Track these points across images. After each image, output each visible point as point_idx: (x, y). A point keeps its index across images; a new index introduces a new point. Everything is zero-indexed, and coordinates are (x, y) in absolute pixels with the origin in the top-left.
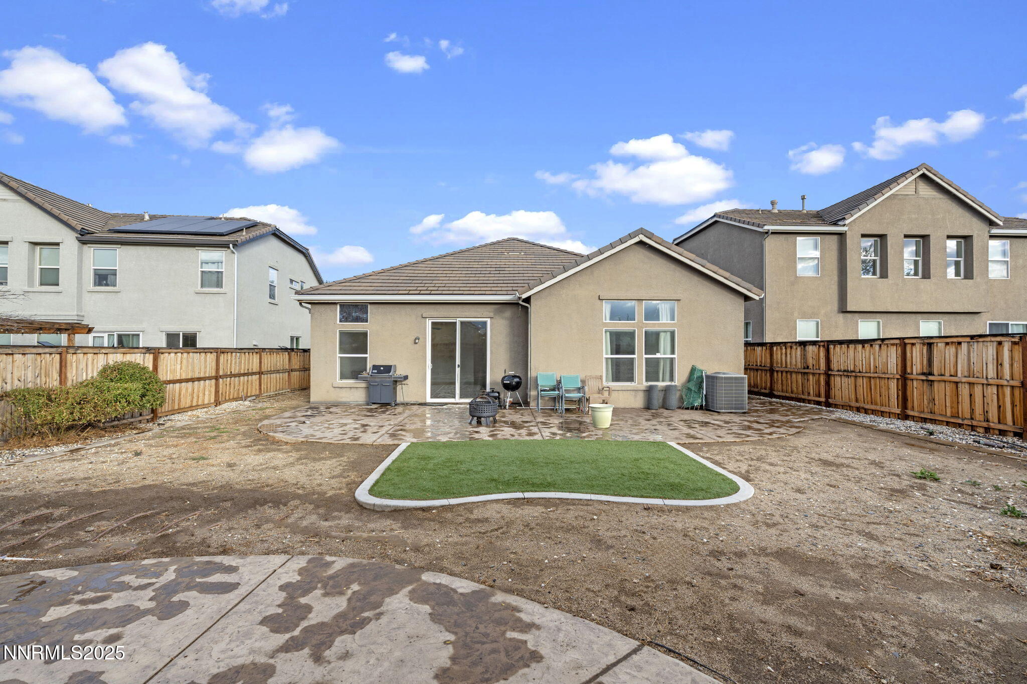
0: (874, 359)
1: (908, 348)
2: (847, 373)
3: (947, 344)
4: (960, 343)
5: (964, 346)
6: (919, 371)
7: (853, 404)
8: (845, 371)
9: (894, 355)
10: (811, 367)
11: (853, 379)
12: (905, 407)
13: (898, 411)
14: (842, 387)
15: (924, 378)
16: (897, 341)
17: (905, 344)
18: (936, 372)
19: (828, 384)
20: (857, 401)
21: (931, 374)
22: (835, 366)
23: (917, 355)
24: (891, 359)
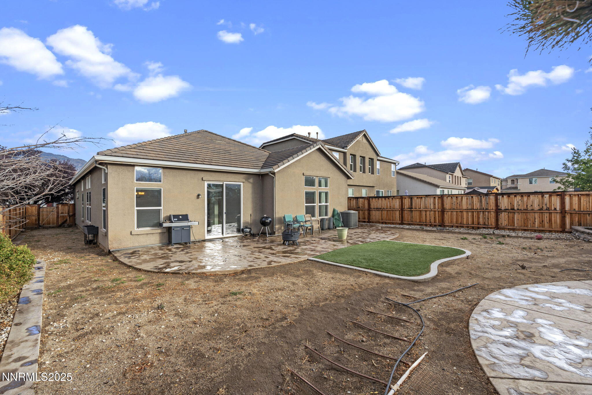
0: (390, 204)
1: (403, 199)
2: (378, 209)
3: (417, 198)
4: (422, 198)
5: (423, 198)
6: (407, 207)
7: (381, 221)
8: (377, 208)
9: (398, 202)
10: (361, 207)
11: (380, 211)
12: (402, 220)
13: (400, 222)
14: (376, 215)
15: (410, 210)
16: (400, 197)
17: (403, 198)
18: (413, 208)
19: (369, 214)
20: (382, 220)
21: (412, 208)
22: (372, 206)
23: (407, 202)
24: (397, 203)
